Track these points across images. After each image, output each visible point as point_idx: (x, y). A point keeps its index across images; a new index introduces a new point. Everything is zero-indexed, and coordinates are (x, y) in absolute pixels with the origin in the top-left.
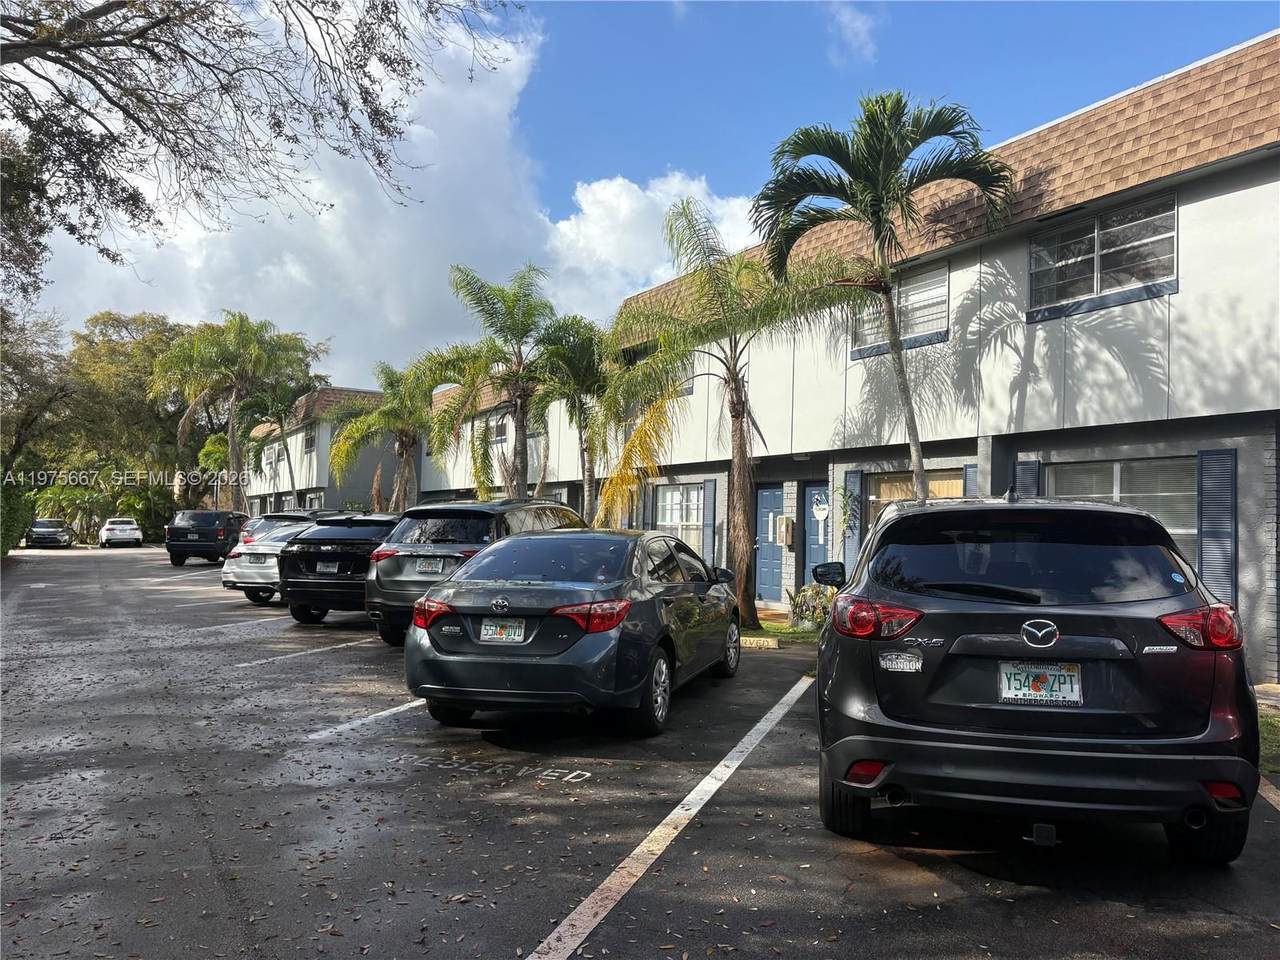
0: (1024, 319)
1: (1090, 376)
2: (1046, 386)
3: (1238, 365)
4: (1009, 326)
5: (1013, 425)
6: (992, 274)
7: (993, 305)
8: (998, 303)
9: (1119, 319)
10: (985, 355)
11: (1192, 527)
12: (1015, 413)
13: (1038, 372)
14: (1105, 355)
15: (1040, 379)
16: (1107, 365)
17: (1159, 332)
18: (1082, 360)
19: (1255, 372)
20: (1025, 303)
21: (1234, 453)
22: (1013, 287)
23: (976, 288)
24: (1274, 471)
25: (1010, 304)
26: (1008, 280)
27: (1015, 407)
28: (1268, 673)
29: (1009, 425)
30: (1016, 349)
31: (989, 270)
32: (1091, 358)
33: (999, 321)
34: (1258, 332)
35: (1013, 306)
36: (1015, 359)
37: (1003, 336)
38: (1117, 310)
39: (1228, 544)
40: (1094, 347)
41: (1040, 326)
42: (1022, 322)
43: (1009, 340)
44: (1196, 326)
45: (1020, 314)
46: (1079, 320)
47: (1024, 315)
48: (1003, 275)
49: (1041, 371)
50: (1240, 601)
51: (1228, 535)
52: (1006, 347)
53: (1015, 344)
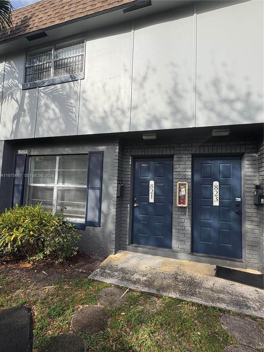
0: (21, 88)
1: (46, 115)
2: (28, 119)
3: (105, 112)
4: (14, 90)
5: (12, 136)
6: (9, 67)
7: (9, 81)
8: (11, 80)
9: (60, 90)
10: (4, 103)
11: (85, 185)
12: (14, 130)
13: (25, 112)
14: (53, 106)
15: (26, 115)
16: (54, 110)
17: (75, 97)
18: (43, 108)
19: (112, 115)
20: (22, 80)
21: (102, 153)
22: (17, 73)
23: (2, 72)
24: (117, 161)
25: (15, 80)
26: (15, 70)
27: (14, 127)
28: (111, 250)
29: (11, 135)
30: (17, 101)
31: (8, 65)
32: (47, 106)
33: (11, 88)
34: (113, 98)
35: (17, 81)
36: (16, 105)
37: (12, 94)
38: (59, 86)
39: (98, 192)
40: (49, 102)
41: (27, 91)
42: (20, 89)
43: (14, 97)
44: (90, 95)
45: (19, 85)
46: (44, 89)
47: (21, 86)
48: (14, 68)
49: (27, 111)
50: (101, 218)
51: (98, 188)
52: (13, 99)
53: (17, 98)
